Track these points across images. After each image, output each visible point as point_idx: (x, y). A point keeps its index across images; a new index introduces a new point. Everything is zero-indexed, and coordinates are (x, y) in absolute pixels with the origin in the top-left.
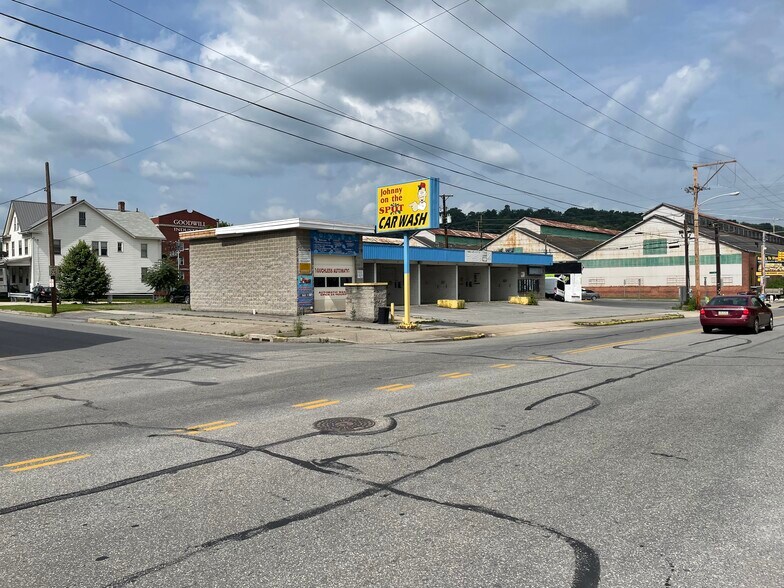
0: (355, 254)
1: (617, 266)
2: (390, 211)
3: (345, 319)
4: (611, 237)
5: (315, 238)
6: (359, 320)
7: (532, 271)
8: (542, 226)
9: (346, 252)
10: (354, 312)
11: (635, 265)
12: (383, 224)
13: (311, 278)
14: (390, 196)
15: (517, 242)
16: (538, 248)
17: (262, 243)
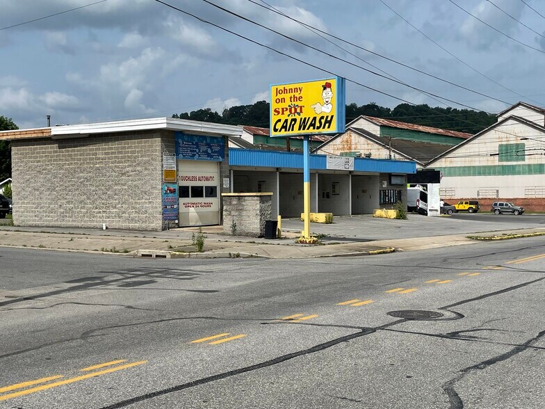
0: (221, 159)
1: (469, 175)
2: (288, 112)
3: (223, 234)
4: (462, 142)
5: (180, 141)
6: (240, 235)
7: (394, 181)
8: (382, 126)
9: (211, 157)
10: (234, 226)
11: (490, 174)
12: (279, 126)
13: (176, 187)
14: (287, 96)
15: (353, 147)
16: (380, 153)
17: (115, 145)
